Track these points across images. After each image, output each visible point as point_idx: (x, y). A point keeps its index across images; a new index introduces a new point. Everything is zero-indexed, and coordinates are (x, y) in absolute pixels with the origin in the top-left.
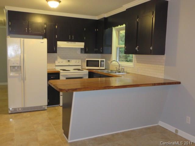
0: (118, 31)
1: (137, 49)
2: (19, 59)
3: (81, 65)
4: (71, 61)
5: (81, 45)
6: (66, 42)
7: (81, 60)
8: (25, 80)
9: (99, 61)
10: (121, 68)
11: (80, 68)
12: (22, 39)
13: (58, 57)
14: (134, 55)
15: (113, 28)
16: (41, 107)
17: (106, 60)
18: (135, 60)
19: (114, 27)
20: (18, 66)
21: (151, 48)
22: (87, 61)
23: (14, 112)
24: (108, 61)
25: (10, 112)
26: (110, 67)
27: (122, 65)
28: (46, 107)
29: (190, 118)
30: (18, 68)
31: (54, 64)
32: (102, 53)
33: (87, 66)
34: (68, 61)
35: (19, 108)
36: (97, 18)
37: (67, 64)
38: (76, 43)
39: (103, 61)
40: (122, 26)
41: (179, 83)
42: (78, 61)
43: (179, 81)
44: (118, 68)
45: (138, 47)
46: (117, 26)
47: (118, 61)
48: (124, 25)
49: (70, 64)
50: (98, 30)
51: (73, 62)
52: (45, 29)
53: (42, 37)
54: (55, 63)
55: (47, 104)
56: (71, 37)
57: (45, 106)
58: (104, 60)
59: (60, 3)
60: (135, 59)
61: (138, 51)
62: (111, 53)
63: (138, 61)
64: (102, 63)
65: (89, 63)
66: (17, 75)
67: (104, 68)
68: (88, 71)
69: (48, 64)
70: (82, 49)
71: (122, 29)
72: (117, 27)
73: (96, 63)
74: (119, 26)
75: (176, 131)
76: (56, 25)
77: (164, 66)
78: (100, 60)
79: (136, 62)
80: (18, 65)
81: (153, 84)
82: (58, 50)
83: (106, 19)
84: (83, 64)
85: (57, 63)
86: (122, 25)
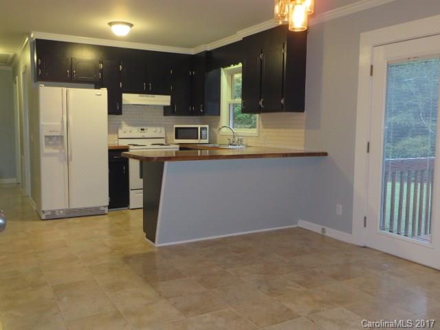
0: (231, 74)
1: (261, 103)
2: (60, 123)
3: (164, 136)
4: (147, 129)
5: (165, 100)
6: (138, 95)
7: (166, 128)
8: (71, 160)
9: (197, 128)
10: (237, 139)
11: (162, 141)
12: (65, 89)
13: (123, 122)
14: (257, 115)
15: (222, 69)
16: (97, 209)
17: (210, 128)
18: (259, 125)
19: (223, 67)
20: (57, 136)
21: (282, 101)
22: (177, 129)
23: (52, 217)
24: (214, 130)
25: (43, 217)
26: (218, 139)
27: (239, 134)
28: (106, 209)
29: (341, 207)
30: (57, 140)
31: (116, 136)
32: (203, 114)
33: (177, 138)
34: (142, 130)
35: (60, 210)
36: (192, 52)
37: (140, 135)
38: (156, 96)
39: (206, 128)
40: (236, 66)
41: (325, 154)
42: (159, 129)
43: (325, 151)
44: (232, 139)
45: (262, 100)
46: (229, 66)
47: (231, 127)
48: (240, 65)
49: (146, 134)
50: (195, 72)
51: (150, 132)
52: (101, 71)
53: (93, 85)
54: (117, 133)
55: (108, 204)
56: (147, 87)
57: (105, 207)
58: (207, 126)
59: (133, 27)
60: (261, 122)
61: (262, 106)
62: (219, 115)
63: (266, 126)
64: (203, 131)
65: (179, 133)
66: (57, 151)
67: (207, 141)
68: (178, 146)
69: (110, 136)
70: (165, 108)
71: (236, 72)
72: (229, 68)
73: (192, 133)
74: (232, 67)
75: (323, 230)
76: (120, 64)
77: (303, 131)
78: (199, 127)
79: (261, 126)
80: (59, 134)
81: (283, 154)
82: (123, 109)
83: (208, 54)
84: (168, 135)
85: (121, 134)
86: (237, 64)
